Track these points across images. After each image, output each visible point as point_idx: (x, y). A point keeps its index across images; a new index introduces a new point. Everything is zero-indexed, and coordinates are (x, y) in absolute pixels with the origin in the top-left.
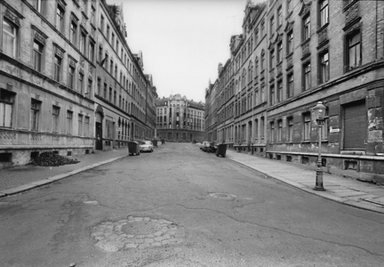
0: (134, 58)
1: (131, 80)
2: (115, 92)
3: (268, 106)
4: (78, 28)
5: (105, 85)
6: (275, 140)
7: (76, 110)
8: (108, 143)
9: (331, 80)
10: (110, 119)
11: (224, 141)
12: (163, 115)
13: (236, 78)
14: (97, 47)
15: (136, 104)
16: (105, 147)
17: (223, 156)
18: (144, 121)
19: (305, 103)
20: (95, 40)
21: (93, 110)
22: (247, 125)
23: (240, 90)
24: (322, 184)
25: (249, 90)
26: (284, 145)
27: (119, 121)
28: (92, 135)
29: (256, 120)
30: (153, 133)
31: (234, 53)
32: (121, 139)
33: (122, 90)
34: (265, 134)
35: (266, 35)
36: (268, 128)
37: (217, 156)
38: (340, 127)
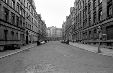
0: (38, 16)
1: (37, 22)
2: (32, 27)
3: (83, 28)
4: (20, 7)
5: (29, 24)
6: (85, 38)
9: (103, 20)
10: (31, 35)
11: (68, 40)
12: (48, 33)
13: (72, 20)
14: (26, 13)
15: (39, 30)
16: (29, 43)
17: (68, 44)
18: (42, 35)
19: (95, 27)
20: (25, 11)
21: (25, 32)
22: (76, 34)
23: (74, 24)
24: (100, 51)
25: (76, 24)
26: (88, 40)
27: (34, 35)
28: (25, 40)
29: (79, 33)
30: (45, 38)
31: (71, 13)
32: (34, 41)
33: (35, 26)
34: (82, 37)
35: (82, 7)
36: (83, 35)
37: (66, 44)
38: (106, 34)
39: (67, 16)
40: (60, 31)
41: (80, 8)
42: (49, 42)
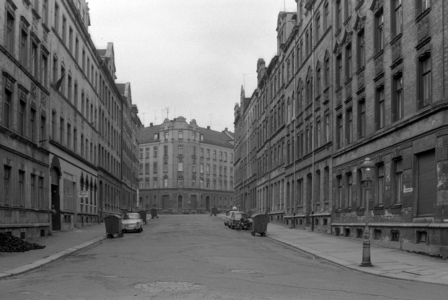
0: (101, 63)
1: (97, 103)
2: (75, 130)
4: (29, 37)
5: (62, 120)
6: (343, 205)
7: (28, 168)
8: (68, 219)
10: (69, 178)
11: (269, 209)
12: (151, 161)
13: (288, 93)
14: (50, 59)
15: (106, 146)
16: (64, 226)
17: (263, 234)
18: (119, 177)
19: (378, 148)
20: (48, 53)
21: (47, 166)
22: (305, 181)
23: (294, 118)
24: (369, 259)
25: (307, 119)
26: (354, 213)
27: (82, 180)
28: (47, 207)
29: (318, 172)
30: (135, 196)
31: (283, 47)
32: (84, 212)
33: (85, 124)
34: (331, 196)
35: (331, 27)
36: (334, 186)
37: (253, 234)
38: (414, 187)
39: (261, 62)
40: (224, 150)
41: (322, 32)
42: (155, 220)
